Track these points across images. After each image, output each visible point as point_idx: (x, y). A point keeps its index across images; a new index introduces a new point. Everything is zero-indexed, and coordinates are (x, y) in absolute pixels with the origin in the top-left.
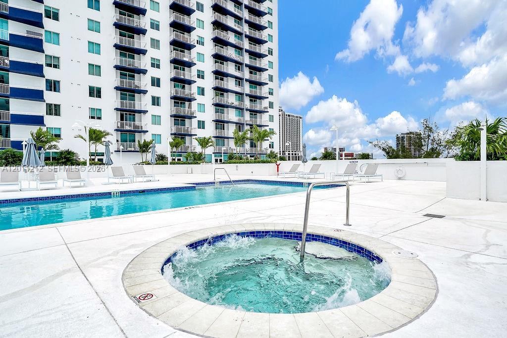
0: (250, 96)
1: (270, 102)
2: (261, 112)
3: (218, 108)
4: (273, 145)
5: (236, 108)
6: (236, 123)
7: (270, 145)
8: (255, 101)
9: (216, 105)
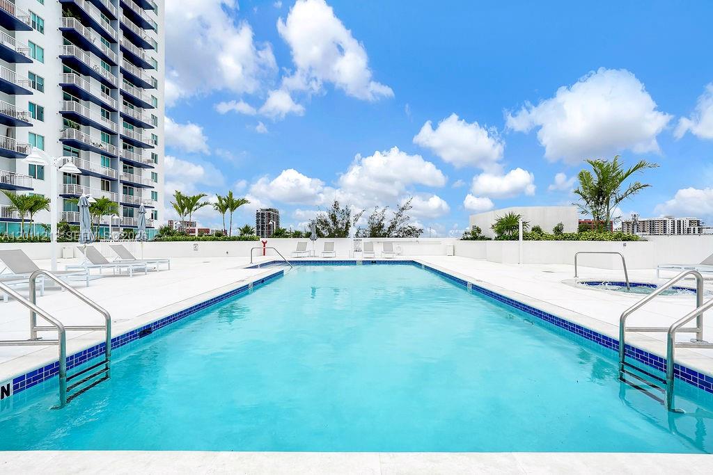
0: (125, 140)
1: (153, 154)
2: (140, 166)
3: (68, 147)
4: (156, 215)
5: (103, 154)
6: (103, 177)
7: (152, 214)
8: (130, 147)
9: (66, 142)
